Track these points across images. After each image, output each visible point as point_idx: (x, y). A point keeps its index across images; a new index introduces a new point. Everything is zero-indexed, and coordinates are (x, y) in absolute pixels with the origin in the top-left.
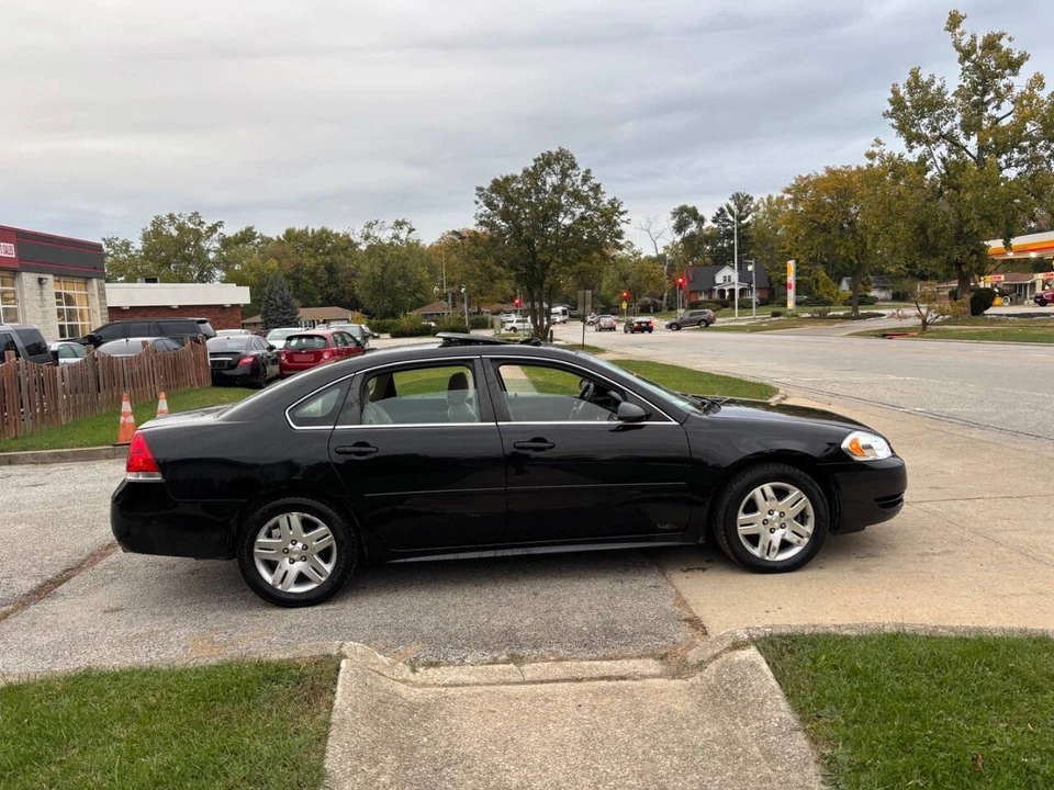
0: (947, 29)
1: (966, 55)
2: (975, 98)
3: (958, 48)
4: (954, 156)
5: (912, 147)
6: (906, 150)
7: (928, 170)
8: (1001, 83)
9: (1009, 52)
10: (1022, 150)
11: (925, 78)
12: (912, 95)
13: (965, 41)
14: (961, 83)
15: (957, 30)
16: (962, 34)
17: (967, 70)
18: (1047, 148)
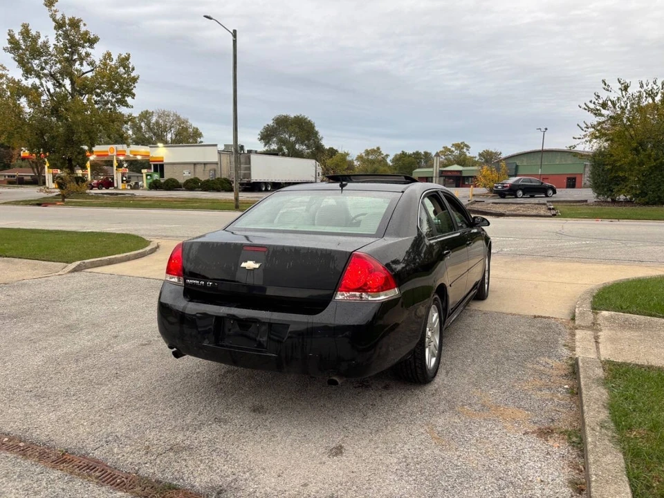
0: (46, 5)
1: (59, 25)
2: (66, 55)
3: (54, 20)
4: (58, 90)
5: (27, 77)
6: (23, 79)
7: (41, 95)
8: (83, 51)
9: (86, 33)
10: (98, 95)
11: (33, 32)
12: (25, 41)
13: (59, 17)
14: (56, 43)
15: (53, 8)
16: (56, 11)
17: (60, 36)
18: (113, 97)
